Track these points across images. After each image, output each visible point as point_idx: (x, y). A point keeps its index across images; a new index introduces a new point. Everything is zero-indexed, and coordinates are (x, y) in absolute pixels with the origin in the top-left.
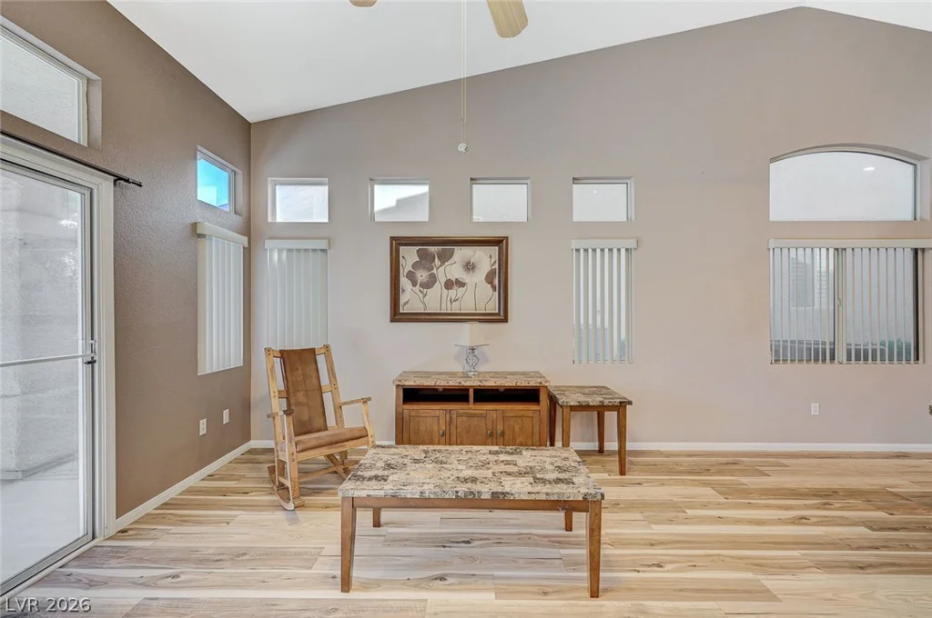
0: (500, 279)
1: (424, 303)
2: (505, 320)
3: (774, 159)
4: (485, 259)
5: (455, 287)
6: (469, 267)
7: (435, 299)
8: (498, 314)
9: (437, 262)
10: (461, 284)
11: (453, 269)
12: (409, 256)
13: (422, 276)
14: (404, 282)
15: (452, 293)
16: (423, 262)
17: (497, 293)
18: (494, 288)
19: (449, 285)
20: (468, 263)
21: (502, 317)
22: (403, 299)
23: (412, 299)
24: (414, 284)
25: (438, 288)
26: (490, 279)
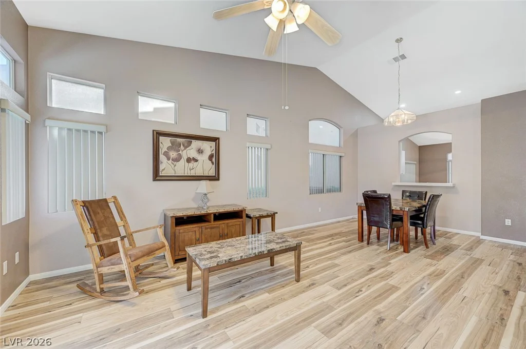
0: (215, 158)
1: (175, 170)
2: (218, 179)
4: (208, 148)
5: (192, 162)
6: (200, 151)
7: (182, 168)
8: (215, 176)
9: (182, 147)
10: (196, 161)
11: (191, 152)
12: (165, 142)
13: (173, 154)
14: (162, 158)
15: (191, 165)
16: (174, 147)
17: (214, 166)
18: (213, 163)
19: (189, 160)
20: (199, 149)
21: (216, 178)
22: (161, 167)
23: (166, 167)
24: (168, 159)
25: (183, 162)
26: (211, 157)
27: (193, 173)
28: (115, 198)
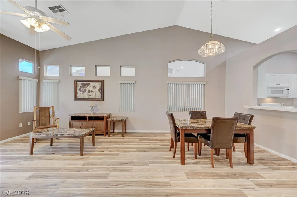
0: (102, 90)
1: (83, 96)
2: (103, 100)
3: (169, 62)
4: (98, 85)
5: (91, 92)
6: (94, 87)
7: (86, 95)
8: (101, 99)
9: (86, 86)
10: (92, 92)
11: (90, 88)
12: (79, 85)
13: (82, 89)
14: (78, 91)
15: (90, 94)
16: (83, 86)
17: (101, 94)
18: (100, 92)
19: (89, 92)
20: (94, 86)
21: (102, 100)
22: (78, 95)
23: (80, 95)
24: (81, 92)
25: (87, 92)
26: (99, 90)
27: (91, 97)
28: (53, 107)
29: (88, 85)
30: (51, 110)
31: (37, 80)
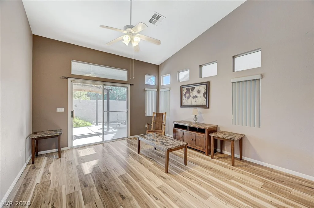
0: (207, 94)
1: (188, 102)
2: (209, 108)
4: (203, 89)
6: (199, 92)
7: (190, 101)
8: (206, 106)
9: (191, 91)
10: (196, 97)
11: (194, 93)
12: (185, 90)
13: (187, 95)
14: (184, 97)
15: (194, 100)
16: (188, 91)
17: (206, 99)
18: (205, 98)
19: (194, 97)
20: (198, 91)
22: (183, 102)
23: (185, 101)
24: (186, 98)
25: (191, 98)
26: (204, 95)
27: (195, 104)
28: (166, 113)
29: (193, 89)
30: (164, 115)
31: (156, 90)
